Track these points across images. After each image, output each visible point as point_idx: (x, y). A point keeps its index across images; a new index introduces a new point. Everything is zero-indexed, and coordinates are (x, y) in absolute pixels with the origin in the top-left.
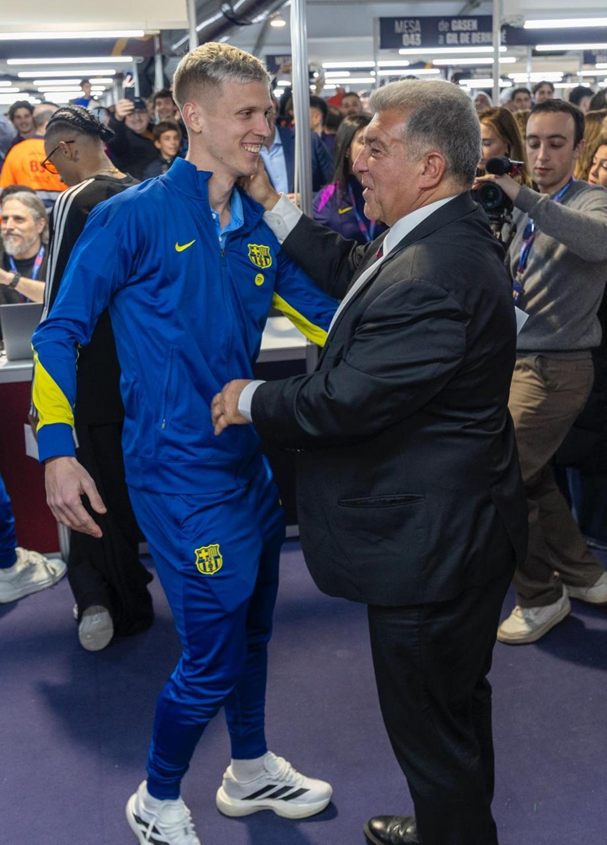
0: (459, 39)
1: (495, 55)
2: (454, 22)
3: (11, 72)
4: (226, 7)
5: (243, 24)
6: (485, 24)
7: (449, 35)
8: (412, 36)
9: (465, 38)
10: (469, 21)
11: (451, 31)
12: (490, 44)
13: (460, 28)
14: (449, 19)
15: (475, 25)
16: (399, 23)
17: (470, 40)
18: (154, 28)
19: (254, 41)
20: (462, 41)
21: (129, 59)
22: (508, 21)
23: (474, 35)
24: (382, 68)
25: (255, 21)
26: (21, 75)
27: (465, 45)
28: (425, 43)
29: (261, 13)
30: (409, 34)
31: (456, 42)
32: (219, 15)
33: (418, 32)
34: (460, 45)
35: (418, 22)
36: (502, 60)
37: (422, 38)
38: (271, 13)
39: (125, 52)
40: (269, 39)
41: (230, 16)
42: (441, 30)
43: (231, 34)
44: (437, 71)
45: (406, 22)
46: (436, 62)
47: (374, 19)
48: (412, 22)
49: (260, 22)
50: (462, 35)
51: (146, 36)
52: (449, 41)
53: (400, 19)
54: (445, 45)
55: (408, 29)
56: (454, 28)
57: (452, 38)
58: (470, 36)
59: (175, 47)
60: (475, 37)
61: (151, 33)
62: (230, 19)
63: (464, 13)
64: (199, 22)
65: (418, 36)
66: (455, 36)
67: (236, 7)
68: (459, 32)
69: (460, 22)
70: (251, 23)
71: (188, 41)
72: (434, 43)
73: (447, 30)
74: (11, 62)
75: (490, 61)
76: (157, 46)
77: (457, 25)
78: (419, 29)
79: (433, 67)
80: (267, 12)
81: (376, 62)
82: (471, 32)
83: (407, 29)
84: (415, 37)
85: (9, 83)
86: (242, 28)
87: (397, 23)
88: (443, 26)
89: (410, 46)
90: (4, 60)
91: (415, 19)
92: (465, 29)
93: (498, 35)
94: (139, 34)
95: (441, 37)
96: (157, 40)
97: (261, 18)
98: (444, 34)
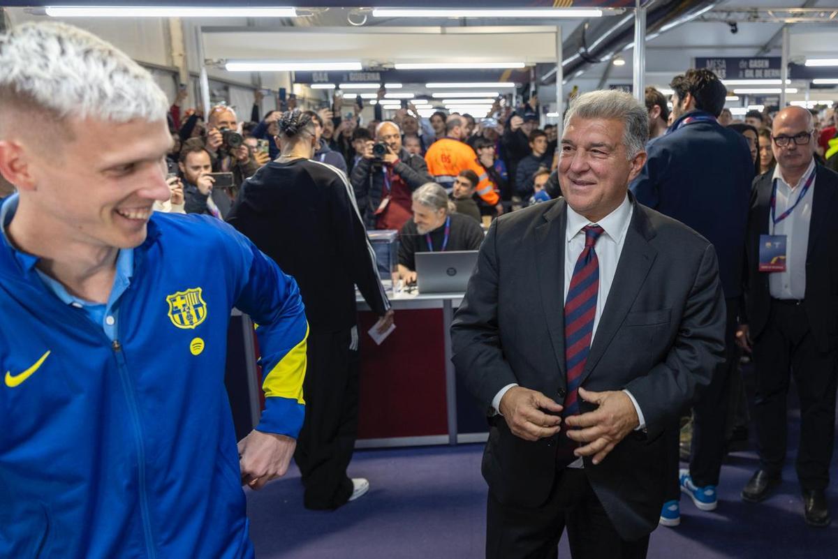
0: (755, 74)
1: (783, 87)
2: (751, 61)
3: (428, 93)
4: (582, 50)
5: (593, 62)
6: (775, 63)
7: (747, 71)
8: (719, 71)
9: (759, 73)
10: (763, 61)
11: (749, 68)
12: (778, 78)
13: (756, 66)
14: (747, 59)
15: (767, 63)
16: (710, 63)
17: (763, 75)
18: (533, 60)
19: (601, 76)
20: (757, 76)
21: (512, 85)
22: (793, 60)
23: (766, 71)
25: (603, 59)
26: (435, 95)
27: (759, 78)
28: (729, 77)
29: (607, 54)
30: (717, 70)
31: (752, 76)
32: (577, 56)
33: (724, 68)
34: (755, 78)
35: (724, 62)
36: (788, 91)
37: (726, 73)
38: (615, 54)
39: (509, 80)
40: (612, 74)
41: (585, 56)
42: (741, 67)
43: (585, 69)
44: (736, 98)
45: (715, 61)
46: (736, 91)
47: (692, 59)
48: (720, 61)
49: (606, 61)
50: (757, 71)
51: (526, 67)
52: (747, 75)
53: (710, 59)
54: (744, 78)
55: (717, 66)
56: (751, 66)
57: (749, 73)
58: (763, 73)
59: (544, 78)
60: (767, 73)
61: (530, 65)
62: (585, 59)
63: (759, 56)
64: (564, 59)
65: (724, 71)
66: (752, 72)
67: (590, 49)
68: (754, 69)
69: (755, 61)
70: (599, 62)
71: (555, 74)
72: (736, 77)
73: (745, 67)
74: (429, 85)
75: (778, 91)
76: (532, 76)
77: (753, 64)
78: (724, 66)
79: (734, 95)
80: (612, 53)
82: (764, 69)
84: (722, 72)
85: (425, 101)
86: (593, 65)
87: (708, 62)
88: (743, 64)
90: (423, 84)
91: (722, 59)
92: (759, 67)
93: (785, 71)
94: (520, 66)
95: (741, 73)
96: (532, 72)
97: (607, 57)
98: (744, 70)
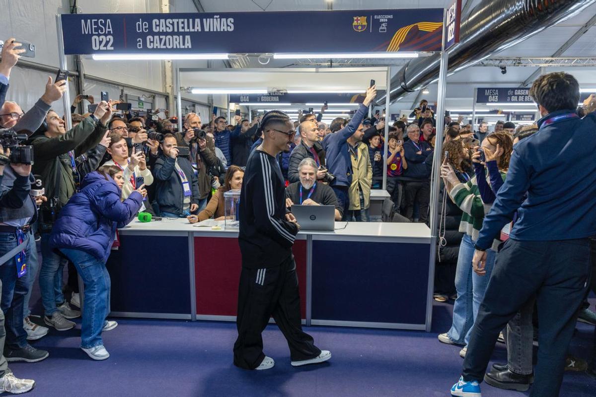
0: (518, 99)
4: (403, 84)
5: (410, 91)
7: (513, 97)
8: (494, 97)
9: (521, 98)
10: (523, 91)
11: (514, 95)
13: (519, 93)
14: (513, 89)
16: (487, 91)
17: (524, 99)
19: (414, 100)
20: (520, 100)
24: (477, 113)
25: (416, 90)
27: (521, 102)
28: (500, 101)
29: (419, 86)
30: (492, 96)
32: (399, 87)
33: (496, 95)
34: (518, 102)
35: (497, 91)
38: (424, 86)
39: (356, 101)
41: (405, 87)
42: (509, 94)
43: (404, 96)
45: (491, 90)
47: (475, 89)
48: (494, 90)
49: (418, 90)
52: (514, 100)
54: (511, 101)
58: (524, 98)
59: (378, 101)
60: (527, 98)
62: (404, 89)
64: (391, 89)
65: (497, 97)
66: (516, 97)
67: (408, 83)
68: (518, 96)
69: (519, 91)
70: (413, 91)
71: (385, 98)
72: (505, 101)
73: (512, 94)
77: (517, 92)
78: (497, 93)
80: (422, 86)
81: (473, 109)
82: (525, 96)
83: (491, 94)
86: (410, 93)
87: (486, 90)
88: (510, 92)
89: (492, 102)
91: (496, 89)
92: (521, 94)
95: (509, 98)
97: (419, 88)
98: (510, 96)
